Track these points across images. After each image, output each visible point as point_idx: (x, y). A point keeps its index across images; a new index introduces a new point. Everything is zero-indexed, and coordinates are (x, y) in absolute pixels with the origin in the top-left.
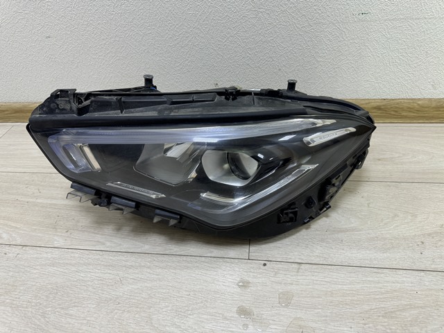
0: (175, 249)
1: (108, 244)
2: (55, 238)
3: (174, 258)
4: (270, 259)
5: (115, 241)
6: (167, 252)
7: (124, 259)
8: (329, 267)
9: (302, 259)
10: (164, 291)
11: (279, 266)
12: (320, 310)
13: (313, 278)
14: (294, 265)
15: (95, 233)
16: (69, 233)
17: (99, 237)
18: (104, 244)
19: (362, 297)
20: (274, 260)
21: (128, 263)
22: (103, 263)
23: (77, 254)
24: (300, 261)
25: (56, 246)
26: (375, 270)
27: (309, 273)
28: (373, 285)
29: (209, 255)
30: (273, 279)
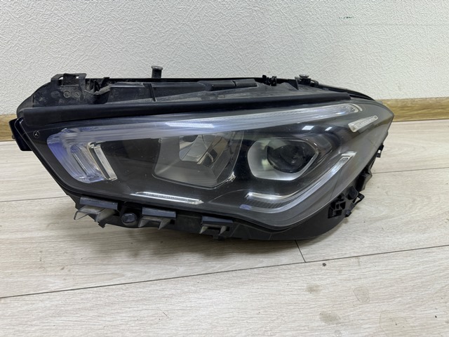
0: (218, 266)
1: (129, 274)
2: (48, 279)
3: (222, 276)
4: (327, 258)
5: (137, 269)
6: (210, 271)
7: (158, 288)
8: (385, 255)
9: (357, 253)
10: (227, 315)
11: (339, 263)
12: (400, 299)
13: (376, 268)
14: (353, 260)
15: (104, 265)
16: (66, 270)
17: (112, 269)
18: (123, 276)
19: (428, 277)
20: (331, 258)
21: (167, 292)
22: (131, 299)
23: (89, 294)
24: (356, 255)
25: (53, 289)
26: (426, 250)
27: (370, 264)
28: (431, 265)
29: (260, 265)
30: (339, 277)
